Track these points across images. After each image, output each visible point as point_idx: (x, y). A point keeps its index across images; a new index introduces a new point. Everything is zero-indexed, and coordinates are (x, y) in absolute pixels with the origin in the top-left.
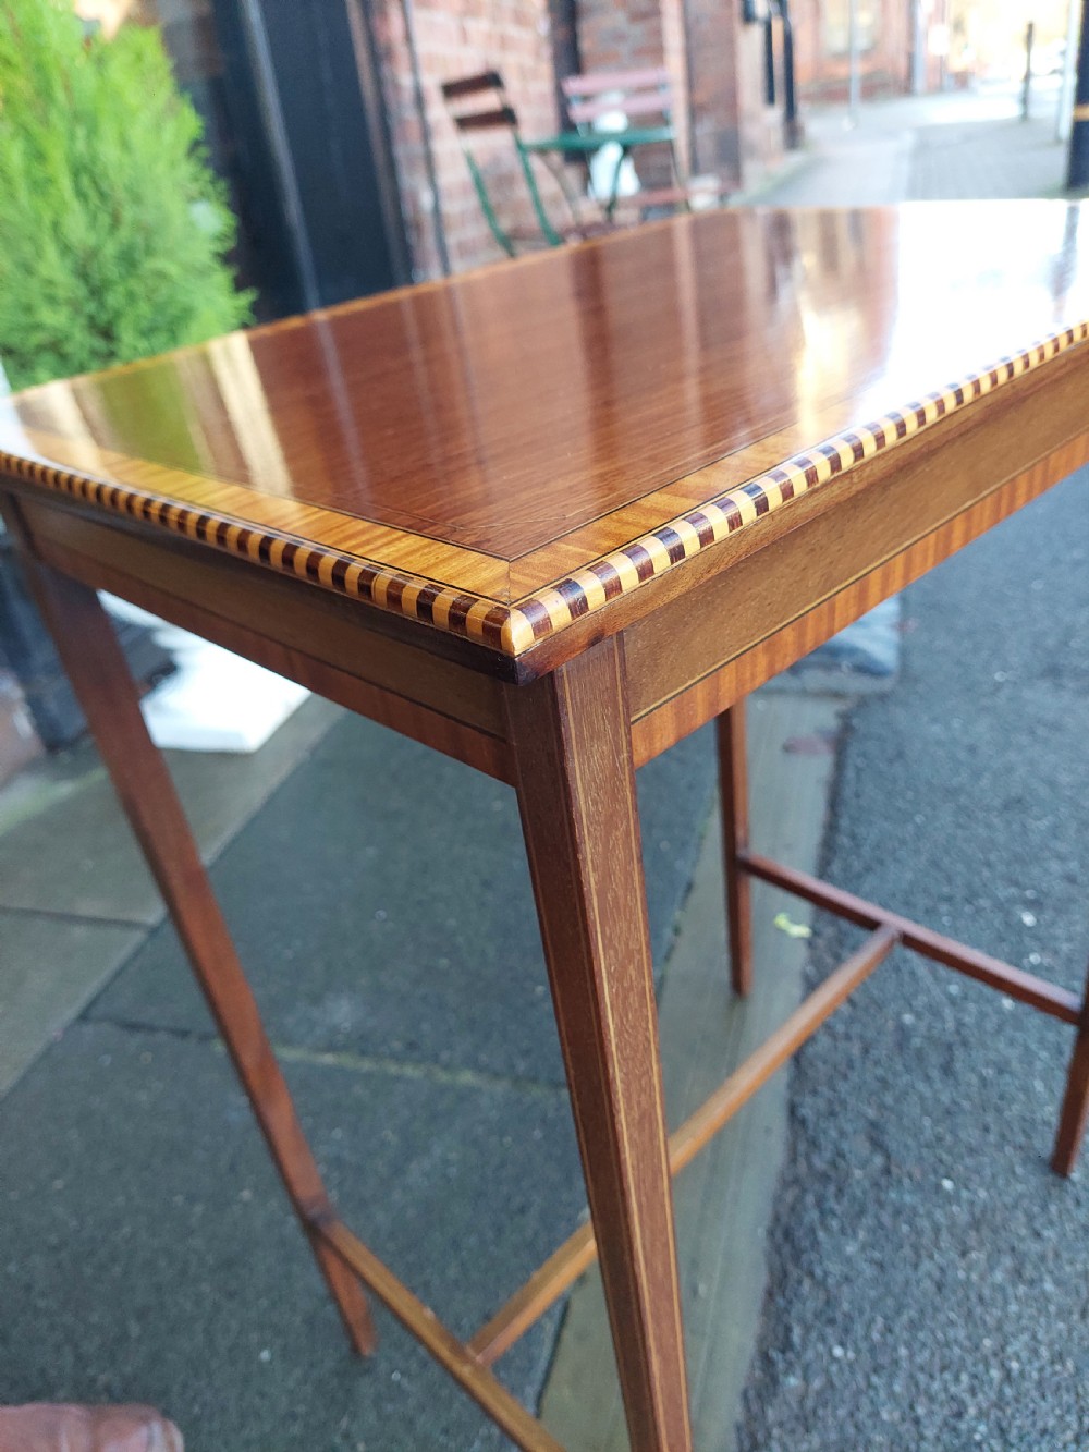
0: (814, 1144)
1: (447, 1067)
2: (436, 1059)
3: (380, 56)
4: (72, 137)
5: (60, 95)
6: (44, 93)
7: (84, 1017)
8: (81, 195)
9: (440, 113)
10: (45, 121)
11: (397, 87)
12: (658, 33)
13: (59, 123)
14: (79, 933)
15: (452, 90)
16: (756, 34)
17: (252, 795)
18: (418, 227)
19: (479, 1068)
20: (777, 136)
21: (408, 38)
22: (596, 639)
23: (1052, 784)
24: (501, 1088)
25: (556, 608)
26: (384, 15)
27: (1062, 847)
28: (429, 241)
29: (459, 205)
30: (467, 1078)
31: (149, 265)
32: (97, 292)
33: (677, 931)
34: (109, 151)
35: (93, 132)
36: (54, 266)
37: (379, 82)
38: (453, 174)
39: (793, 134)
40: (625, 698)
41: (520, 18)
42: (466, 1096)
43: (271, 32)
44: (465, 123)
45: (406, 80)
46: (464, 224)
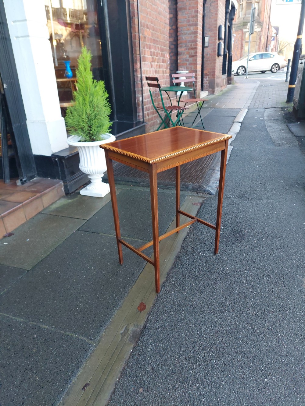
0: (184, 249)
1: (134, 238)
2: (132, 237)
3: (134, 71)
4: (90, 98)
5: (89, 91)
6: (87, 91)
7: (78, 230)
8: (90, 105)
9: (145, 82)
10: (86, 95)
11: (137, 77)
12: (196, 60)
13: (88, 96)
14: (76, 220)
15: (147, 79)
16: (221, 58)
17: (103, 204)
18: (139, 105)
19: (138, 239)
20: (225, 81)
21: (141, 68)
22: (155, 163)
23: (233, 212)
24: (141, 241)
25: (153, 161)
26: (136, 63)
27: (231, 220)
28: (140, 107)
29: (147, 100)
30: (137, 239)
31: (98, 117)
32: (90, 121)
33: (170, 226)
34: (95, 100)
35: (93, 97)
36: (84, 116)
37: (134, 75)
38: (146, 94)
39: (229, 81)
40: (157, 168)
41: (164, 61)
42: (136, 241)
43: (113, 66)
44: (149, 85)
45: (139, 76)
46: (148, 105)
